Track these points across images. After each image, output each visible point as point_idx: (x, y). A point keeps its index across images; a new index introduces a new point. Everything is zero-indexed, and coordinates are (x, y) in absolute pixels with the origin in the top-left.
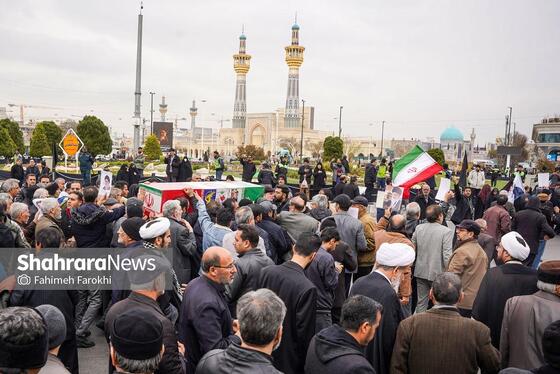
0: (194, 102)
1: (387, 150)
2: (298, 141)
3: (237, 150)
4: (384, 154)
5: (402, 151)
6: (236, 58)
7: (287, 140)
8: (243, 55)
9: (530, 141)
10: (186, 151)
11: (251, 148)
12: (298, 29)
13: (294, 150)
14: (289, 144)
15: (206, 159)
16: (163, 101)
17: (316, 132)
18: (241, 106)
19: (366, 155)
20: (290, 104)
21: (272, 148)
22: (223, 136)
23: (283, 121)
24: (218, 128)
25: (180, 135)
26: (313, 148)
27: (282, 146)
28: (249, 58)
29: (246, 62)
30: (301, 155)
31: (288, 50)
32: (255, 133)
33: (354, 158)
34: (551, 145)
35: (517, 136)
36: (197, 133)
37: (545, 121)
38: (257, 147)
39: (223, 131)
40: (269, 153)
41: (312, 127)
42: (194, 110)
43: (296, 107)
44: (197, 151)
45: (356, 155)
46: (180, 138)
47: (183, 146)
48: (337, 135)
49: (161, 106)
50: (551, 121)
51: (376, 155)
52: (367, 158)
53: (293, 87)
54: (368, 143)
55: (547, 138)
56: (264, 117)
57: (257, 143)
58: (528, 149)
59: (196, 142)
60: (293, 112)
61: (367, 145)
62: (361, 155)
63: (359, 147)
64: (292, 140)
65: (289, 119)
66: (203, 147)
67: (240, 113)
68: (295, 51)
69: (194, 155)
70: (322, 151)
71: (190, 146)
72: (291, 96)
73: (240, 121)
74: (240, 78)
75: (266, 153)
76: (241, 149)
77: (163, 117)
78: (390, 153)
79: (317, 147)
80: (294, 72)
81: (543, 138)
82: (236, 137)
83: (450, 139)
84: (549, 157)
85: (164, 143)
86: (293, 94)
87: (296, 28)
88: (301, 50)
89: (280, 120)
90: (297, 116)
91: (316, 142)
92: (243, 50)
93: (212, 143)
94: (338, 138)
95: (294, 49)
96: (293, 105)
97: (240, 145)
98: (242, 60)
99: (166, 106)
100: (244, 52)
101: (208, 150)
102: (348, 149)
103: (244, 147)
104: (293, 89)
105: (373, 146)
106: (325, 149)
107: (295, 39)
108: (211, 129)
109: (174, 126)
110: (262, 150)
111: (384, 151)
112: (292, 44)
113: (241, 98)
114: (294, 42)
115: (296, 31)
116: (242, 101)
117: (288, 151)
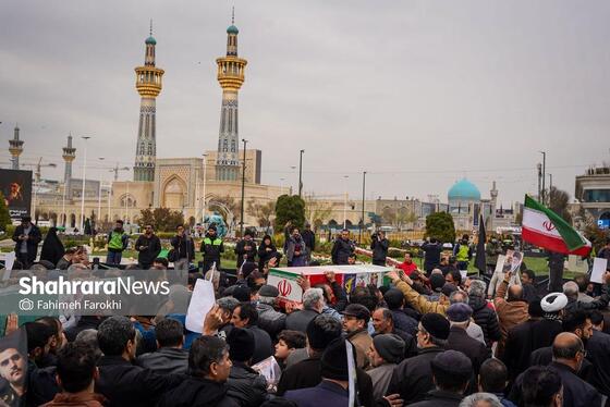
0: (70, 138)
1: (371, 214)
2: (237, 201)
3: (140, 216)
4: (367, 220)
5: (393, 216)
6: (139, 72)
7: (220, 201)
8: (150, 69)
9: (572, 200)
10: (54, 216)
11: (162, 212)
12: (237, 32)
13: (231, 215)
14: (223, 206)
16: (17, 135)
17: (265, 188)
18: (147, 144)
19: (339, 223)
20: (223, 146)
21: (197, 212)
22: (119, 192)
23: (214, 172)
24: (111, 179)
25: (44, 190)
26: (260, 212)
27: (212, 209)
28: (160, 73)
29: (157, 79)
30: (242, 223)
31: (221, 63)
32: (170, 188)
33: (323, 227)
34: (601, 205)
35: (554, 193)
36: (75, 190)
37: (590, 172)
38: (172, 211)
39: (118, 185)
40: (192, 219)
41: (258, 181)
42: (69, 150)
43: (234, 149)
44: (73, 216)
45: (325, 223)
46: (45, 195)
47: (49, 209)
48: (296, 192)
49: (11, 142)
50: (599, 171)
51: (355, 222)
52: (341, 227)
53: (229, 120)
54: (342, 204)
55: (595, 195)
56: (184, 164)
57: (172, 205)
58: (570, 212)
59: (72, 203)
60: (229, 156)
61: (341, 208)
62: (333, 223)
63: (329, 211)
64: (228, 201)
65: (223, 168)
66: (83, 210)
67: (146, 159)
68: (232, 67)
69: (68, 225)
70: (272, 217)
71: (62, 209)
72: (226, 134)
73: (146, 171)
74: (147, 104)
75: (186, 220)
76: (146, 214)
77: (16, 162)
78: (376, 220)
79: (266, 211)
80: (230, 97)
81: (589, 196)
82: (139, 195)
83: (463, 198)
84: (600, 222)
85: (14, 204)
86: (230, 131)
87: (233, 32)
88: (242, 64)
89: (208, 170)
90: (235, 165)
91: (265, 203)
92: (150, 59)
93: (100, 205)
94: (298, 197)
95: (230, 63)
96: (229, 146)
97: (145, 207)
98: (149, 75)
99: (21, 143)
100: (153, 64)
101: (93, 216)
102: (313, 214)
103: (152, 211)
104: (230, 122)
105: (350, 208)
106: (278, 214)
107: (232, 47)
108: (98, 182)
109: (34, 177)
110: (180, 216)
111: (366, 215)
112: (228, 54)
113: (147, 135)
114: (230, 51)
115: (233, 35)
116: (150, 138)
117: (221, 217)
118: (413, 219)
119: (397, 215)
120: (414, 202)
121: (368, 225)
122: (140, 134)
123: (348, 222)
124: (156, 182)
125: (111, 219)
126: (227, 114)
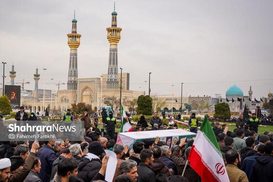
0: (37, 70)
1: (186, 104)
2: (118, 99)
3: (71, 107)
4: (184, 107)
5: (197, 105)
6: (69, 36)
7: (110, 99)
8: (74, 34)
10: (30, 107)
11: (82, 105)
12: (116, 14)
13: (115, 106)
14: (111, 101)
15: (47, 114)
16: (13, 69)
17: (132, 92)
18: (73, 73)
19: (169, 109)
20: (111, 71)
21: (98, 105)
22: (60, 96)
23: (106, 84)
24: (57, 89)
25: (26, 95)
26: (129, 104)
27: (106, 103)
28: (79, 37)
29: (78, 39)
31: (109, 30)
32: (85, 93)
33: (161, 111)
36: (40, 94)
38: (86, 104)
39: (60, 92)
40: (96, 108)
41: (128, 88)
42: (37, 76)
43: (116, 73)
44: (39, 107)
45: (162, 109)
46: (26, 97)
47: (28, 104)
48: (147, 94)
49: (11, 72)
51: (177, 109)
52: (170, 111)
53: (113, 58)
54: (171, 99)
56: (91, 81)
57: (86, 101)
59: (39, 101)
60: (114, 77)
61: (170, 101)
62: (166, 109)
63: (164, 103)
64: (113, 99)
65: (111, 83)
66: (44, 104)
67: (73, 79)
68: (114, 32)
70: (136, 106)
71: (34, 104)
72: (112, 65)
73: (73, 85)
74: (73, 52)
75: (93, 108)
76: (74, 106)
77: (13, 81)
78: (188, 107)
79: (132, 103)
80: (113, 47)
82: (70, 96)
83: (233, 95)
85: (13, 102)
86: (114, 64)
87: (114, 14)
88: (119, 30)
89: (103, 84)
90: (117, 81)
91: (131, 100)
92: (74, 30)
93: (52, 101)
94: (148, 96)
95: (113, 30)
96: (114, 71)
97: (73, 103)
98: (74, 38)
99: (15, 73)
100: (76, 32)
101: (49, 107)
102: (156, 104)
103: (77, 104)
104: (114, 60)
105: (175, 101)
106: (139, 105)
107: (114, 22)
108: (51, 91)
109: (21, 89)
110: (90, 107)
111: (183, 105)
112: (112, 26)
113: (73, 67)
114: (113, 24)
115: (114, 16)
116: (75, 68)
117: (110, 107)
118: (207, 107)
119: (199, 105)
120: (208, 98)
121: (184, 110)
122: (70, 67)
123: (174, 108)
124: (78, 90)
125: (57, 108)
126: (112, 56)
